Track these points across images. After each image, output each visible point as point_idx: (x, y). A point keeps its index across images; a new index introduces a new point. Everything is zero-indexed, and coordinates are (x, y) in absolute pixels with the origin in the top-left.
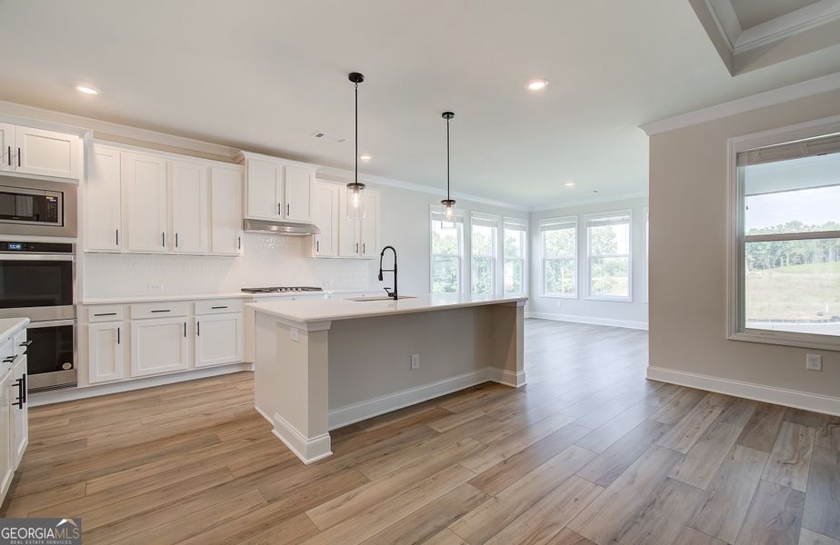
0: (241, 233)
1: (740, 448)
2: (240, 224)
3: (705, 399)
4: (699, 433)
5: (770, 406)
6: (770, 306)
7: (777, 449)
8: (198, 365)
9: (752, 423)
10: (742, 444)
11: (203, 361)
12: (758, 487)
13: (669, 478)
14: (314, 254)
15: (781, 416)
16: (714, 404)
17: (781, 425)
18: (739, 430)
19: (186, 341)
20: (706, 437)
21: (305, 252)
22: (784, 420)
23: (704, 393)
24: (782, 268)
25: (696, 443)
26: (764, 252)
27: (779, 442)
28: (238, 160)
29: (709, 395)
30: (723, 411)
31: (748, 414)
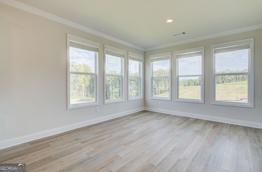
6: (223, 95)
24: (224, 83)
26: (220, 78)
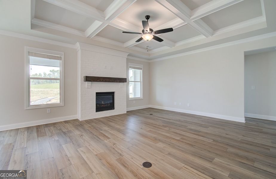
1: (39, 138)
3: (19, 131)
4: (26, 140)
5: (39, 126)
7: (47, 134)
9: (38, 131)
10: (39, 137)
12: (50, 144)
13: (27, 155)
15: (43, 127)
16: (23, 131)
17: (44, 129)
18: (36, 134)
20: (28, 140)
22: (44, 128)
23: (18, 130)
25: (27, 143)
27: (47, 132)
29: (20, 129)
30: (28, 132)
31: (35, 130)
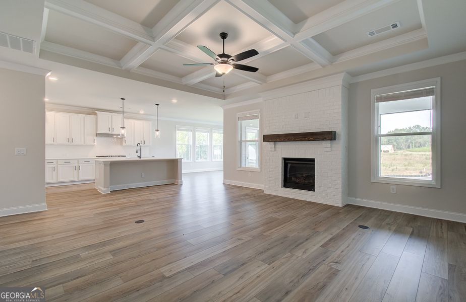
0: (96, 138)
2: (95, 135)
8: (80, 179)
11: (81, 178)
14: (124, 144)
19: (76, 172)
21: (121, 144)
24: (411, 149)
26: (402, 141)
28: (95, 114)
